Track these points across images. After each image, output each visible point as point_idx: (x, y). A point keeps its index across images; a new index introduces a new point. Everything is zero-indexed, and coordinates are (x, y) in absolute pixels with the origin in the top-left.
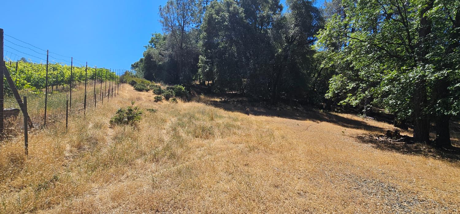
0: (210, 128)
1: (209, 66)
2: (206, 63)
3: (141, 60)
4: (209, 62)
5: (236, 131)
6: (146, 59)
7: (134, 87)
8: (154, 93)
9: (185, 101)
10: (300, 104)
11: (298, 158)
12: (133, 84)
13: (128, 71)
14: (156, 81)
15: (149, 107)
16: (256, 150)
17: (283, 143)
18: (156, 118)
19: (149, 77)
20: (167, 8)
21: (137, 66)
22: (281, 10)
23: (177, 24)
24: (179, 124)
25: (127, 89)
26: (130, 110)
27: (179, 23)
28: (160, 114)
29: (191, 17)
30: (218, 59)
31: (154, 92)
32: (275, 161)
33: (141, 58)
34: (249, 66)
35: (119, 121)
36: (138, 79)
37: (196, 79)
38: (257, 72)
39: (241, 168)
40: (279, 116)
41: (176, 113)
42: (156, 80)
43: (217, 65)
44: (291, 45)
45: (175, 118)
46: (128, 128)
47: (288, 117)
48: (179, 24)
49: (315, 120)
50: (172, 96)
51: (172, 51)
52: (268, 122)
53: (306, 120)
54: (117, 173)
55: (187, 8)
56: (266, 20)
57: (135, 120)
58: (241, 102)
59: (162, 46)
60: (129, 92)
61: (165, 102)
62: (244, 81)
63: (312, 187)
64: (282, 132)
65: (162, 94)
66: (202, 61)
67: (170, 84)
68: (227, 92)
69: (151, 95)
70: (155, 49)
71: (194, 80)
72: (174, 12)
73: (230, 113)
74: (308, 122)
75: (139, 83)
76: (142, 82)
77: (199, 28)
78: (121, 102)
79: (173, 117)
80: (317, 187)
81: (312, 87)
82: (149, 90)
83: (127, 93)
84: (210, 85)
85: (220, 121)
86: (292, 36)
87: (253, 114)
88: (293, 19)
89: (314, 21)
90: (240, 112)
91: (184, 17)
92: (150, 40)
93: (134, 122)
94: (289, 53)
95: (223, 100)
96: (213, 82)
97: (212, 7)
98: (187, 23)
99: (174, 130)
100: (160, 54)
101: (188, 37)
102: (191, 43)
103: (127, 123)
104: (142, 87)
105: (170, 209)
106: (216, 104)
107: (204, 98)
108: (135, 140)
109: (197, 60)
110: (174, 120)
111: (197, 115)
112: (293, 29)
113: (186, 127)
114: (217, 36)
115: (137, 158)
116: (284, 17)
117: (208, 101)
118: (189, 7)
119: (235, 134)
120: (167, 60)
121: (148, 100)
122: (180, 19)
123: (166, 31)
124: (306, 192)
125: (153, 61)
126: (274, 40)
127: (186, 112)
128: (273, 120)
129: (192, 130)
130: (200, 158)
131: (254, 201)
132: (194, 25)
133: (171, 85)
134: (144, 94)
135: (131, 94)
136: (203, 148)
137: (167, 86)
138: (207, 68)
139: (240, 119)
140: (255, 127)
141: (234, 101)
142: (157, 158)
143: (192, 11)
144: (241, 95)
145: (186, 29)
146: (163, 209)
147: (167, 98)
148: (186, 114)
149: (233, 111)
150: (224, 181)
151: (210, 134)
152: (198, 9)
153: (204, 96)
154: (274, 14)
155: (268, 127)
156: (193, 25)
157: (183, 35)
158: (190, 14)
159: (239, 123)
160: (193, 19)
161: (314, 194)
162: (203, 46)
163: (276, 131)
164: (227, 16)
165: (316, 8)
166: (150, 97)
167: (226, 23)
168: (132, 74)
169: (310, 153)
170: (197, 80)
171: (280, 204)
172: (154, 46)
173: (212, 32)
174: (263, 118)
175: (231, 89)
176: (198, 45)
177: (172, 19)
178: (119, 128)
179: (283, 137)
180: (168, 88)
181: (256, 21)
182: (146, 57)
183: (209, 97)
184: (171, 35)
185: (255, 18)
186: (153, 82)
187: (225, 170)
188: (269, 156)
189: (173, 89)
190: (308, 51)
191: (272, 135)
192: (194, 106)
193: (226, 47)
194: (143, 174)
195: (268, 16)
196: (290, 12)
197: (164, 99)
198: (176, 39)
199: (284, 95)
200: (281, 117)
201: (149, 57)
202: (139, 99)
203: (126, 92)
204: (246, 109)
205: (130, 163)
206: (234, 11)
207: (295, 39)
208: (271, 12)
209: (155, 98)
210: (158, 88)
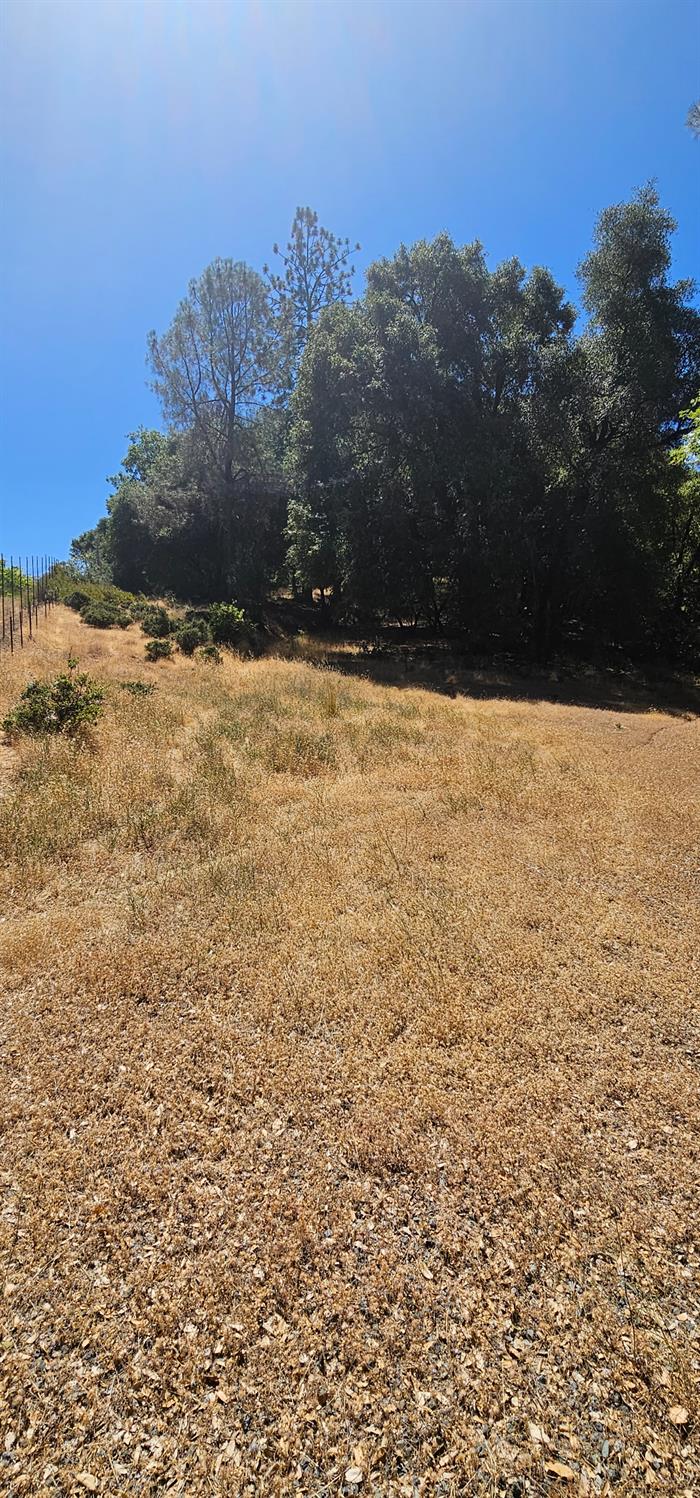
0: (322, 740)
1: (321, 537)
2: (312, 525)
3: (103, 525)
4: (321, 521)
5: (411, 749)
6: (114, 521)
7: (82, 615)
8: (146, 631)
9: (246, 657)
10: (629, 659)
11: (610, 834)
12: (78, 603)
13: (64, 564)
14: (151, 593)
15: (130, 677)
16: (472, 811)
17: (566, 786)
18: (151, 713)
19: (128, 580)
20: (177, 338)
21: (89, 546)
22: (568, 325)
23: (212, 395)
24: (223, 730)
25: (61, 620)
26: (65, 687)
27: (218, 389)
28: (165, 700)
29: (256, 366)
30: (350, 509)
31: (144, 629)
32: (534, 845)
33: (102, 517)
34: (454, 533)
35: (32, 721)
36: (93, 587)
37: (282, 584)
38: (484, 552)
39: (421, 867)
40: (554, 698)
41: (217, 695)
42: (154, 590)
43: (349, 531)
44: (599, 451)
45: (211, 712)
46: (59, 744)
47: (587, 702)
48: (219, 394)
49: (678, 711)
50: (203, 640)
51: (198, 491)
52: (518, 720)
53: (649, 711)
54: (22, 884)
55: (243, 337)
56: (516, 366)
57: (80, 720)
58: (430, 655)
59: (164, 474)
60: (67, 630)
61: (181, 661)
62: (439, 584)
63: (652, 927)
64: (563, 752)
65: (171, 635)
66: (297, 518)
67: (195, 603)
68: (385, 625)
69: (136, 639)
70: (143, 484)
71: (275, 587)
72: (200, 350)
73: (393, 691)
74: (654, 719)
75: (96, 602)
76: (108, 598)
77: (287, 405)
78: (41, 665)
79: (206, 708)
80: (669, 926)
81: (672, 600)
82: (129, 622)
83: (61, 633)
84: (327, 601)
85: (359, 719)
86: (605, 421)
87: (467, 695)
88: (611, 356)
89: (684, 362)
90: (427, 688)
91: (233, 368)
92: (126, 455)
93: (79, 723)
94: (594, 481)
95: (371, 648)
96: (336, 590)
97: (328, 326)
98: (246, 388)
99: (208, 747)
100: (160, 500)
101: (249, 439)
102: (259, 460)
103: (56, 728)
104: (107, 613)
105: (185, 994)
106: (346, 665)
107: (309, 645)
108: (83, 780)
109: (280, 517)
110: (208, 715)
111: (284, 701)
112: (609, 396)
113: (247, 740)
114: (346, 430)
115: (87, 836)
116: (579, 350)
117: (320, 653)
118: (248, 330)
119: (404, 757)
120: (182, 521)
121: (126, 656)
122: (221, 378)
123: (176, 420)
124: (630, 945)
125: (139, 525)
126: (543, 437)
127: (249, 691)
128: (537, 712)
129: (264, 747)
130: (286, 837)
131: (454, 970)
132: (267, 394)
133: (198, 606)
134: (113, 638)
135: (72, 637)
136: (297, 806)
137: (187, 608)
138: (315, 544)
139: (423, 709)
140: (475, 735)
141: (406, 652)
142: (147, 835)
143: (258, 348)
144: (433, 632)
145: (242, 410)
146: (162, 993)
147: (188, 648)
148: (247, 697)
149: (401, 686)
150: (362, 907)
151: (321, 759)
152: (278, 338)
153: (309, 640)
154: (541, 342)
155: (515, 734)
156: (264, 398)
157: (232, 432)
158: (252, 357)
159: (420, 725)
160: (263, 374)
161: (657, 950)
162: (300, 466)
163: (543, 747)
164: (377, 356)
165: (691, 312)
166: (133, 646)
167: (376, 384)
168: (72, 571)
169: (653, 819)
170: (286, 587)
171: (540, 981)
172: (139, 476)
173: (329, 415)
174: (500, 707)
175: (397, 614)
176: (285, 466)
177: (195, 377)
178: (30, 745)
179: (565, 768)
180: (189, 615)
181: (478, 369)
182: (115, 514)
183: (325, 642)
184: (194, 435)
185: (476, 359)
186: (143, 595)
187: (366, 874)
188: (514, 828)
189: (206, 617)
190: (661, 472)
191: (527, 760)
192: (275, 671)
193: (378, 470)
194: (104, 886)
195: (522, 352)
196: (600, 333)
197: (178, 650)
198: (210, 446)
199: (575, 628)
200: (561, 702)
201: (124, 512)
202: (97, 652)
203: (58, 630)
204: (445, 679)
205: (63, 854)
206: (403, 337)
207: (614, 431)
208: (531, 337)
209: (148, 648)
210: (158, 616)
